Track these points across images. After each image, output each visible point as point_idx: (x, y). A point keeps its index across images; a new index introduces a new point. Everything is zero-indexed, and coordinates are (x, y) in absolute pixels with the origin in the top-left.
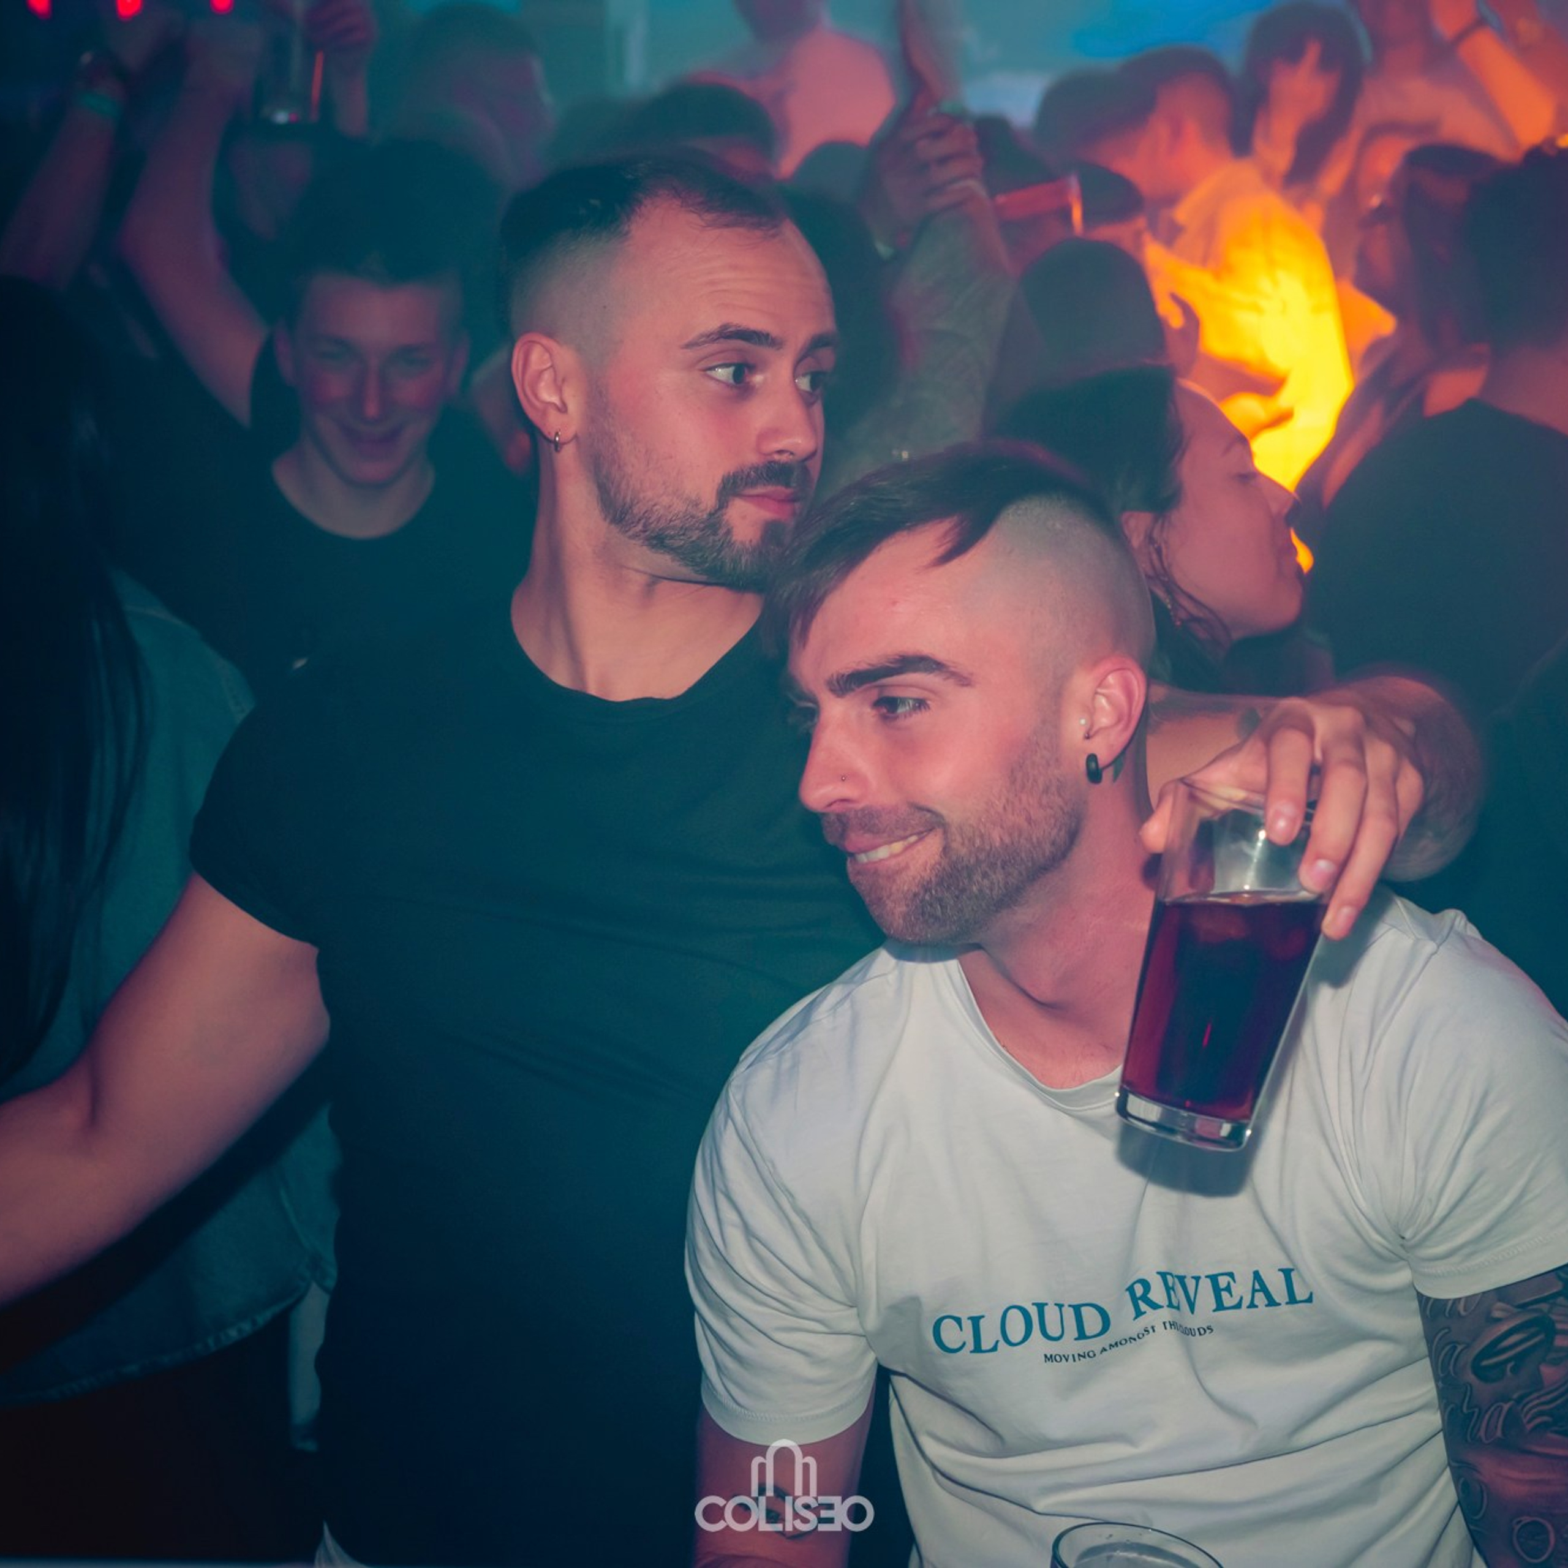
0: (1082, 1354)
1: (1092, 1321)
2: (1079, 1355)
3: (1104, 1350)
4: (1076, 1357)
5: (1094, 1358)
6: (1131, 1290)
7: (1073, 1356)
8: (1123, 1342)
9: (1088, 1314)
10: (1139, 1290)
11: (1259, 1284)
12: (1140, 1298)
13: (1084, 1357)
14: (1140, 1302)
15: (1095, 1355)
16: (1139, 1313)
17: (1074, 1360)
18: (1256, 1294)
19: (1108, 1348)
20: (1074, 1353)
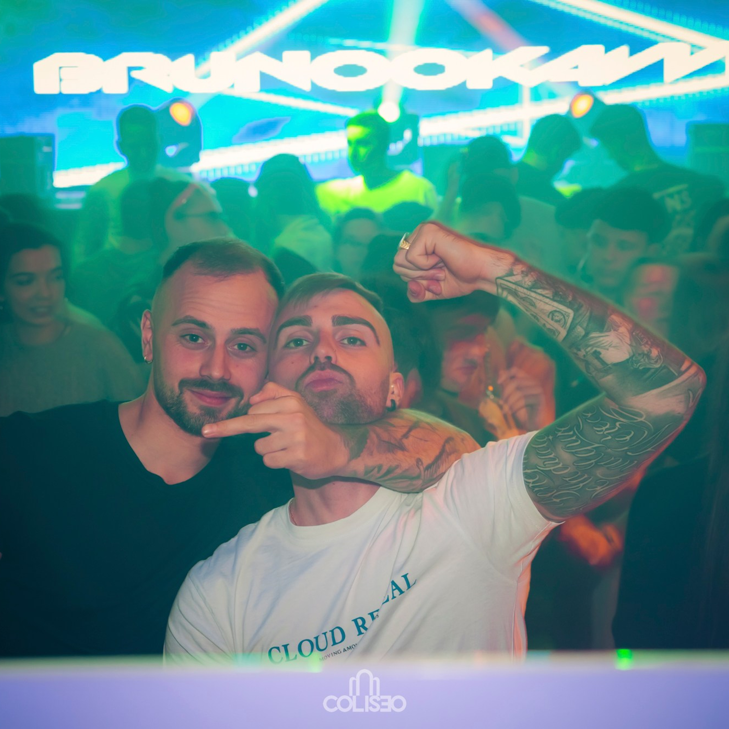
0: (335, 652)
1: (338, 636)
2: (334, 653)
3: (345, 650)
4: (333, 653)
5: (341, 654)
6: (355, 621)
7: (332, 654)
8: (353, 646)
9: (338, 633)
10: (360, 622)
11: (395, 586)
12: (361, 626)
13: (336, 654)
14: (361, 628)
15: (341, 652)
16: (360, 633)
17: (332, 656)
18: (394, 592)
19: (346, 649)
20: (331, 652)
